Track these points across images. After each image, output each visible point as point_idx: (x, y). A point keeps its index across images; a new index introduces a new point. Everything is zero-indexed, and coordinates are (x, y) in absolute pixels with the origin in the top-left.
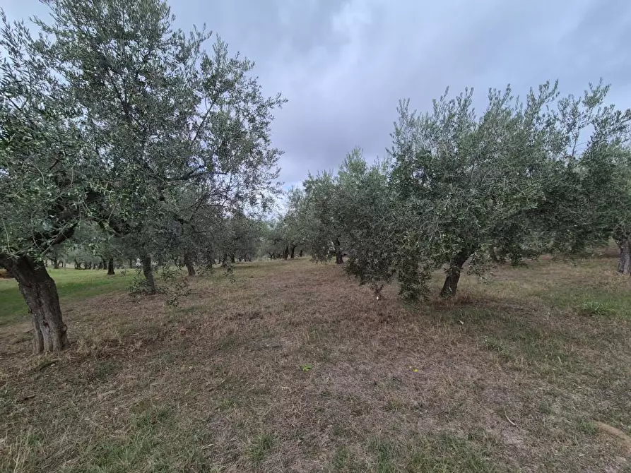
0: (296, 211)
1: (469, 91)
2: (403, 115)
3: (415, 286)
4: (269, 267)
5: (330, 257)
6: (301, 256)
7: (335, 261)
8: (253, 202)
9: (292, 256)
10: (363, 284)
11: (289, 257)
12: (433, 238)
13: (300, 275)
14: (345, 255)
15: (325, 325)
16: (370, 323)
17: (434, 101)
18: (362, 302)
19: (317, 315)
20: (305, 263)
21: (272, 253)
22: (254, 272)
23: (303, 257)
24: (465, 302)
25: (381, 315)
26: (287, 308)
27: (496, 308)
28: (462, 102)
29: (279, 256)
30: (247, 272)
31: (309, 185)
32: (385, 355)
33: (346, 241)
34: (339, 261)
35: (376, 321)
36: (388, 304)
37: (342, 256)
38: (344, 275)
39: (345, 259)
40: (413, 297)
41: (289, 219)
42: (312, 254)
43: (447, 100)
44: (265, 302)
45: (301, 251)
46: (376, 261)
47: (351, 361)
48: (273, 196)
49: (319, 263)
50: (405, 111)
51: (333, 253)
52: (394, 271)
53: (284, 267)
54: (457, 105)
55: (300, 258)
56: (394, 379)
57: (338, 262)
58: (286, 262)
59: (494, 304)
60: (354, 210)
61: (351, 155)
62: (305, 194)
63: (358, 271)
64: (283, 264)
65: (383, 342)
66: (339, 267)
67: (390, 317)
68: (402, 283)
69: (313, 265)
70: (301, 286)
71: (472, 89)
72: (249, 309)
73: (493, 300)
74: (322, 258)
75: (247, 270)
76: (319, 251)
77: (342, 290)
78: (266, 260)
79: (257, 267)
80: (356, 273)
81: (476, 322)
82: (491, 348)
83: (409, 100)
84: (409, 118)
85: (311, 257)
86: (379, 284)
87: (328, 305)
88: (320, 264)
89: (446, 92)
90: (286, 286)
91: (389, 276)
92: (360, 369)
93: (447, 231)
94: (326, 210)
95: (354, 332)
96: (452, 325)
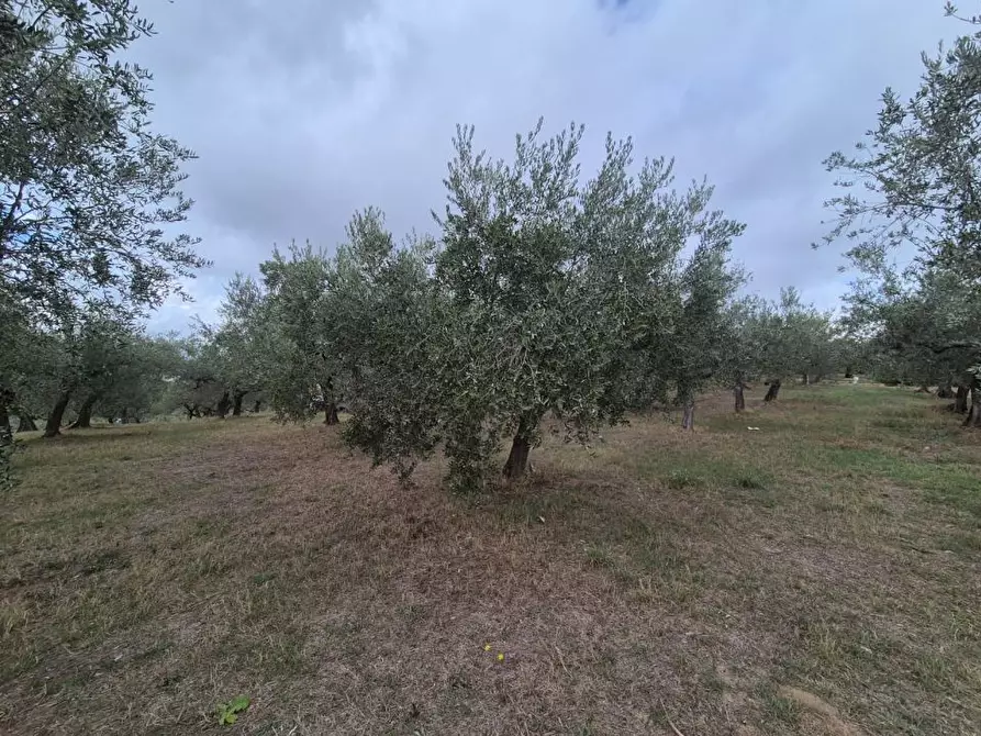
0: (245, 324)
1: (577, 129)
2: (463, 155)
3: (474, 464)
4: (177, 435)
5: (312, 414)
6: (257, 411)
7: (324, 419)
8: (102, 275)
9: (237, 412)
10: (377, 463)
11: (231, 412)
12: (521, 378)
13: (250, 449)
14: (342, 409)
15: (294, 559)
16: (392, 542)
17: (519, 138)
18: (375, 497)
19: (279, 537)
20: (262, 426)
21: (192, 406)
22: (135, 447)
23: (260, 413)
24: (540, 483)
25: (412, 520)
26: (204, 528)
27: (578, 488)
28: (566, 148)
29: (208, 412)
30: (119, 446)
31: (273, 272)
32: (427, 617)
33: (345, 382)
34: (332, 419)
35: (405, 535)
36: (422, 497)
37: (336, 411)
38: (340, 446)
39: (343, 417)
40: (470, 485)
41: (228, 338)
42: (277, 408)
43: (539, 141)
44: (149, 518)
45: (258, 403)
46: (405, 420)
47: (353, 655)
48: (168, 267)
49: (290, 424)
50: (466, 148)
51: (320, 406)
52: (438, 439)
53: (216, 433)
54: (556, 151)
55: (255, 415)
56: (454, 683)
57: (328, 422)
58: (222, 422)
59: (575, 482)
60: (365, 323)
61: (364, 219)
62: (264, 291)
63: (367, 439)
64: (213, 428)
65: (421, 585)
66: (332, 431)
67: (427, 522)
68: (452, 458)
69: (277, 429)
70: (247, 471)
71: (582, 127)
72: (91, 544)
73: (571, 475)
74: (298, 415)
75: (116, 442)
76: (292, 402)
77: (334, 475)
78: (178, 418)
79: (150, 434)
80: (365, 444)
81: (562, 516)
82: (597, 563)
83: (473, 130)
84: (473, 162)
85: (274, 414)
86: (407, 463)
87: (306, 510)
88: (293, 427)
89: (539, 127)
90: (212, 476)
91: (429, 447)
92: (378, 673)
93: (542, 365)
94: (307, 322)
95: (360, 570)
96: (530, 526)
